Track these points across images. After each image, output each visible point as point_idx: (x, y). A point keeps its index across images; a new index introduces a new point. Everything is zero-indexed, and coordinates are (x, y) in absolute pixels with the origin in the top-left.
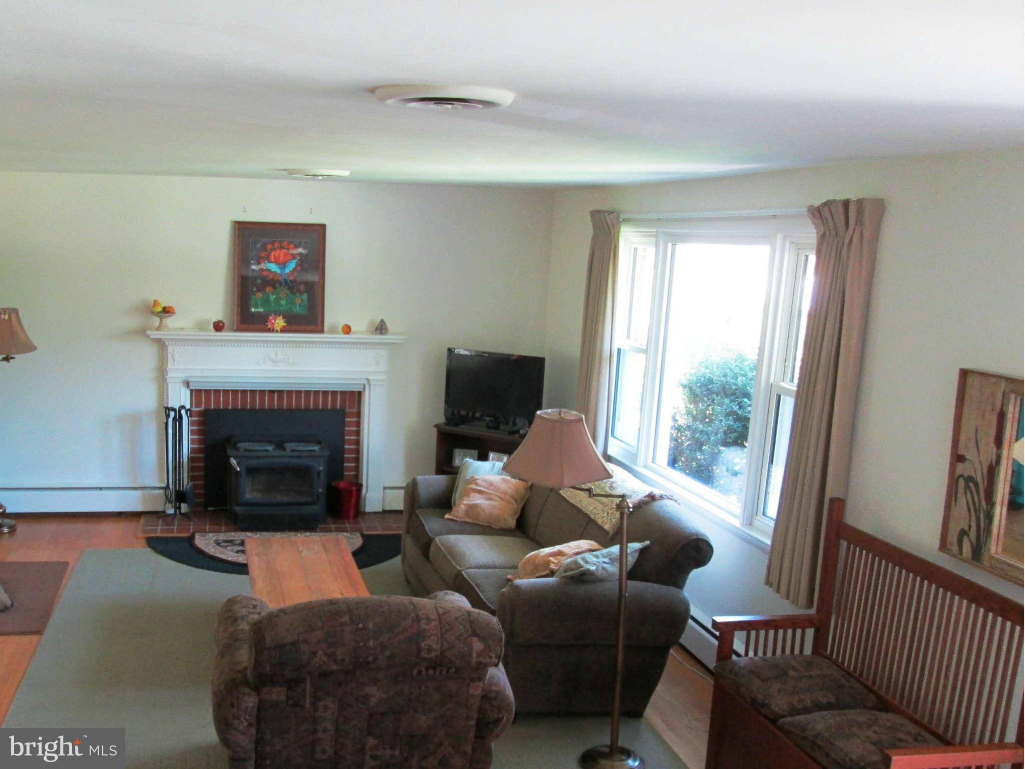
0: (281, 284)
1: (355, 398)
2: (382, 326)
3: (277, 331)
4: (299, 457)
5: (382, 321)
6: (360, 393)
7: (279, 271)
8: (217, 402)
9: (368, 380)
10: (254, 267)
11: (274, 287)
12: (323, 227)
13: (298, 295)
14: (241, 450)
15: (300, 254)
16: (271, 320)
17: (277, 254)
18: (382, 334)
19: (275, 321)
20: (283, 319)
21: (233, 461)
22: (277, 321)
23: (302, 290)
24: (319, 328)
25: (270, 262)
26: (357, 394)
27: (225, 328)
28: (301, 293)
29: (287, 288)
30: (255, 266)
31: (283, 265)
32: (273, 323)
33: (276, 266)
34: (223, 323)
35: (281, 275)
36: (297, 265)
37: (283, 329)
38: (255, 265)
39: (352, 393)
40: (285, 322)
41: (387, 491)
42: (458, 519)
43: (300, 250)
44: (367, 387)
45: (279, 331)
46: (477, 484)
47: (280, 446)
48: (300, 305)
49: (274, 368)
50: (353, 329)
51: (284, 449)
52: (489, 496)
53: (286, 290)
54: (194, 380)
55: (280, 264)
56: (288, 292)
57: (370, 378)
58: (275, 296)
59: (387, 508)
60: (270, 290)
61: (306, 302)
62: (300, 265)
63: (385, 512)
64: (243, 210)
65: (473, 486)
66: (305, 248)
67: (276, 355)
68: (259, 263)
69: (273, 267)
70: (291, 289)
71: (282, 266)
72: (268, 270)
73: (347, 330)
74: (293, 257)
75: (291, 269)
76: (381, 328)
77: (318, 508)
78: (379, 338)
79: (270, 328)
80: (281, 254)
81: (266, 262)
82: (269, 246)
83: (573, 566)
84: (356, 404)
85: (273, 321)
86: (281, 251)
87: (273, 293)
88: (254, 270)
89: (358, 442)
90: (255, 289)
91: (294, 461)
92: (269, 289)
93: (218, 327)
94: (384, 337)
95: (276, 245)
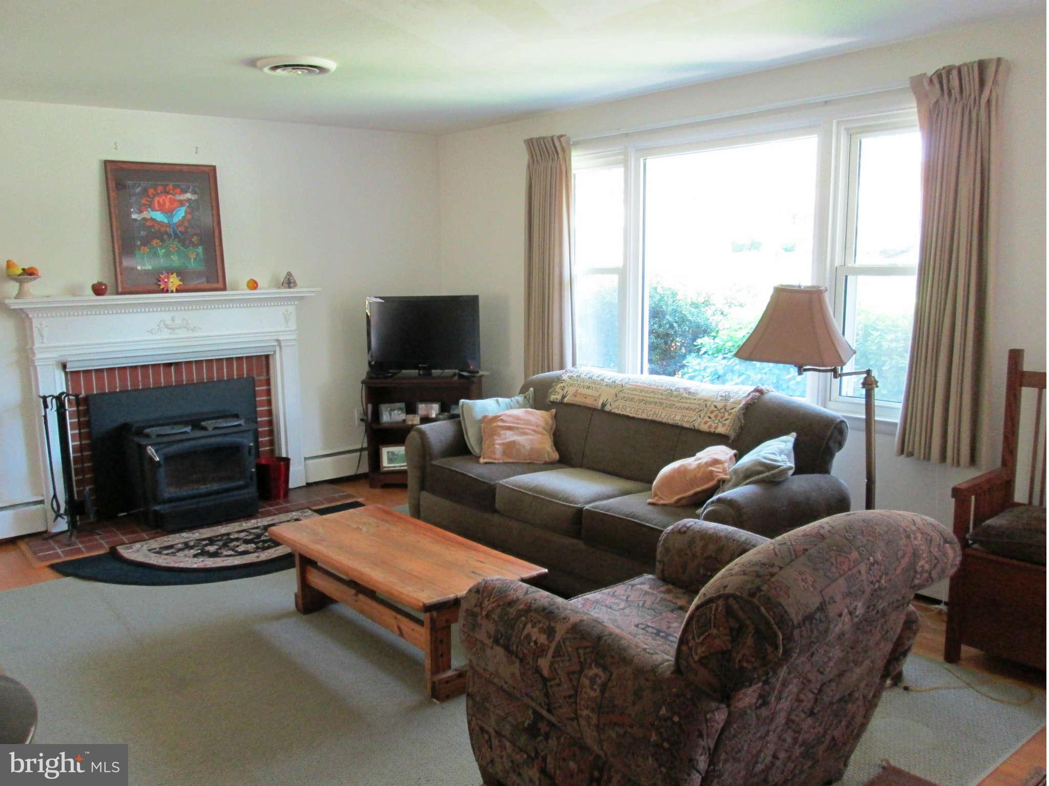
0: (170, 236)
1: (264, 362)
2: (289, 280)
3: (172, 292)
4: (225, 435)
5: (289, 274)
6: (267, 357)
7: (166, 221)
8: (100, 384)
9: (278, 341)
10: (134, 216)
11: (162, 241)
12: (213, 168)
13: (191, 248)
14: (154, 437)
15: (189, 200)
16: (163, 279)
17: (161, 201)
18: (290, 287)
19: (168, 280)
20: (177, 276)
21: (151, 450)
22: (171, 280)
23: (195, 242)
24: (220, 285)
25: (154, 210)
26: (264, 359)
27: (108, 291)
28: (195, 246)
29: (177, 240)
30: (137, 215)
31: (170, 212)
32: (166, 282)
33: (162, 215)
34: (105, 285)
35: (168, 225)
36: (186, 212)
37: (178, 288)
38: (136, 213)
39: (258, 357)
40: (180, 280)
41: (310, 462)
42: (496, 461)
43: (188, 196)
44: (278, 349)
45: (175, 291)
46: (502, 420)
47: (196, 424)
48: (195, 259)
49: (173, 336)
50: (259, 285)
51: (205, 429)
52: (521, 431)
53: (176, 243)
54: (73, 359)
55: (166, 213)
56: (179, 245)
57: (281, 338)
58: (164, 251)
59: (311, 480)
60: (157, 243)
61: (201, 255)
62: (190, 213)
63: (309, 485)
64: (114, 147)
65: (500, 424)
66: (194, 192)
67: (173, 320)
68: (141, 212)
69: (159, 216)
70: (183, 242)
71: (169, 214)
72: (152, 220)
73: (253, 285)
74: (181, 203)
75: (180, 218)
76: (289, 282)
77: (252, 491)
78: (286, 292)
79: (163, 289)
80: (166, 200)
81: (149, 209)
82: (151, 191)
83: (761, 468)
84: (264, 370)
85: (166, 280)
86: (166, 198)
87: (161, 247)
88: (135, 220)
89: (270, 413)
90: (139, 243)
91: (219, 440)
92: (155, 242)
93: (98, 290)
94: (292, 290)
95: (160, 189)
